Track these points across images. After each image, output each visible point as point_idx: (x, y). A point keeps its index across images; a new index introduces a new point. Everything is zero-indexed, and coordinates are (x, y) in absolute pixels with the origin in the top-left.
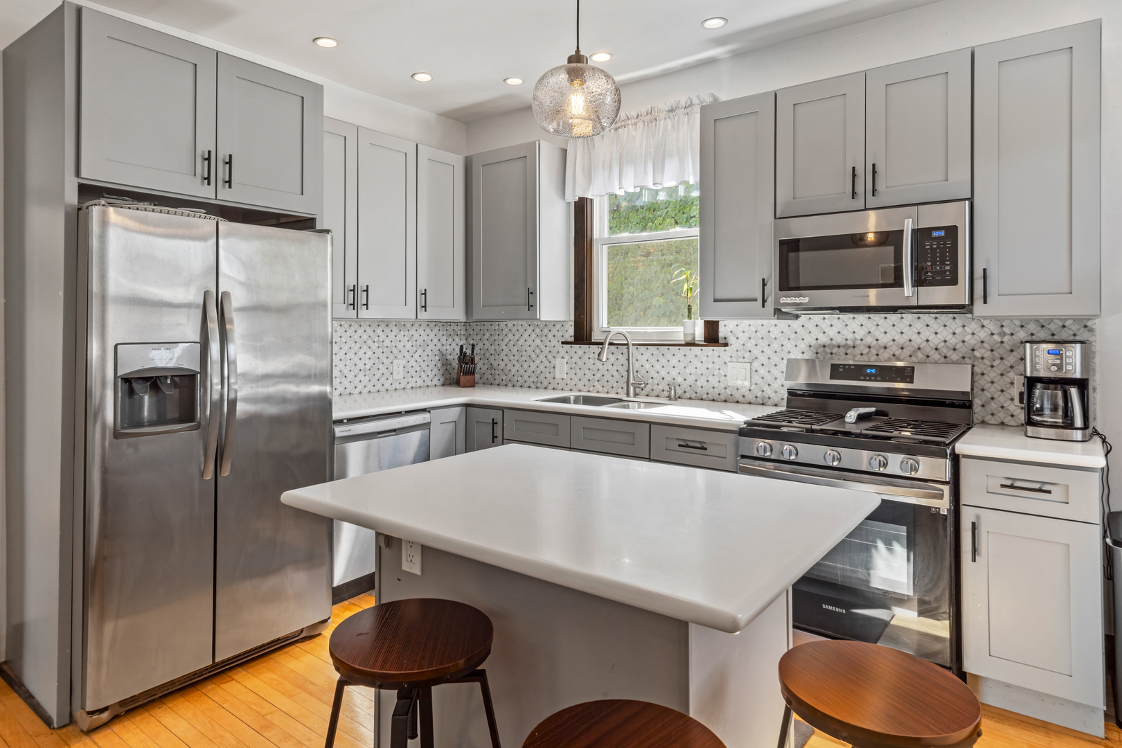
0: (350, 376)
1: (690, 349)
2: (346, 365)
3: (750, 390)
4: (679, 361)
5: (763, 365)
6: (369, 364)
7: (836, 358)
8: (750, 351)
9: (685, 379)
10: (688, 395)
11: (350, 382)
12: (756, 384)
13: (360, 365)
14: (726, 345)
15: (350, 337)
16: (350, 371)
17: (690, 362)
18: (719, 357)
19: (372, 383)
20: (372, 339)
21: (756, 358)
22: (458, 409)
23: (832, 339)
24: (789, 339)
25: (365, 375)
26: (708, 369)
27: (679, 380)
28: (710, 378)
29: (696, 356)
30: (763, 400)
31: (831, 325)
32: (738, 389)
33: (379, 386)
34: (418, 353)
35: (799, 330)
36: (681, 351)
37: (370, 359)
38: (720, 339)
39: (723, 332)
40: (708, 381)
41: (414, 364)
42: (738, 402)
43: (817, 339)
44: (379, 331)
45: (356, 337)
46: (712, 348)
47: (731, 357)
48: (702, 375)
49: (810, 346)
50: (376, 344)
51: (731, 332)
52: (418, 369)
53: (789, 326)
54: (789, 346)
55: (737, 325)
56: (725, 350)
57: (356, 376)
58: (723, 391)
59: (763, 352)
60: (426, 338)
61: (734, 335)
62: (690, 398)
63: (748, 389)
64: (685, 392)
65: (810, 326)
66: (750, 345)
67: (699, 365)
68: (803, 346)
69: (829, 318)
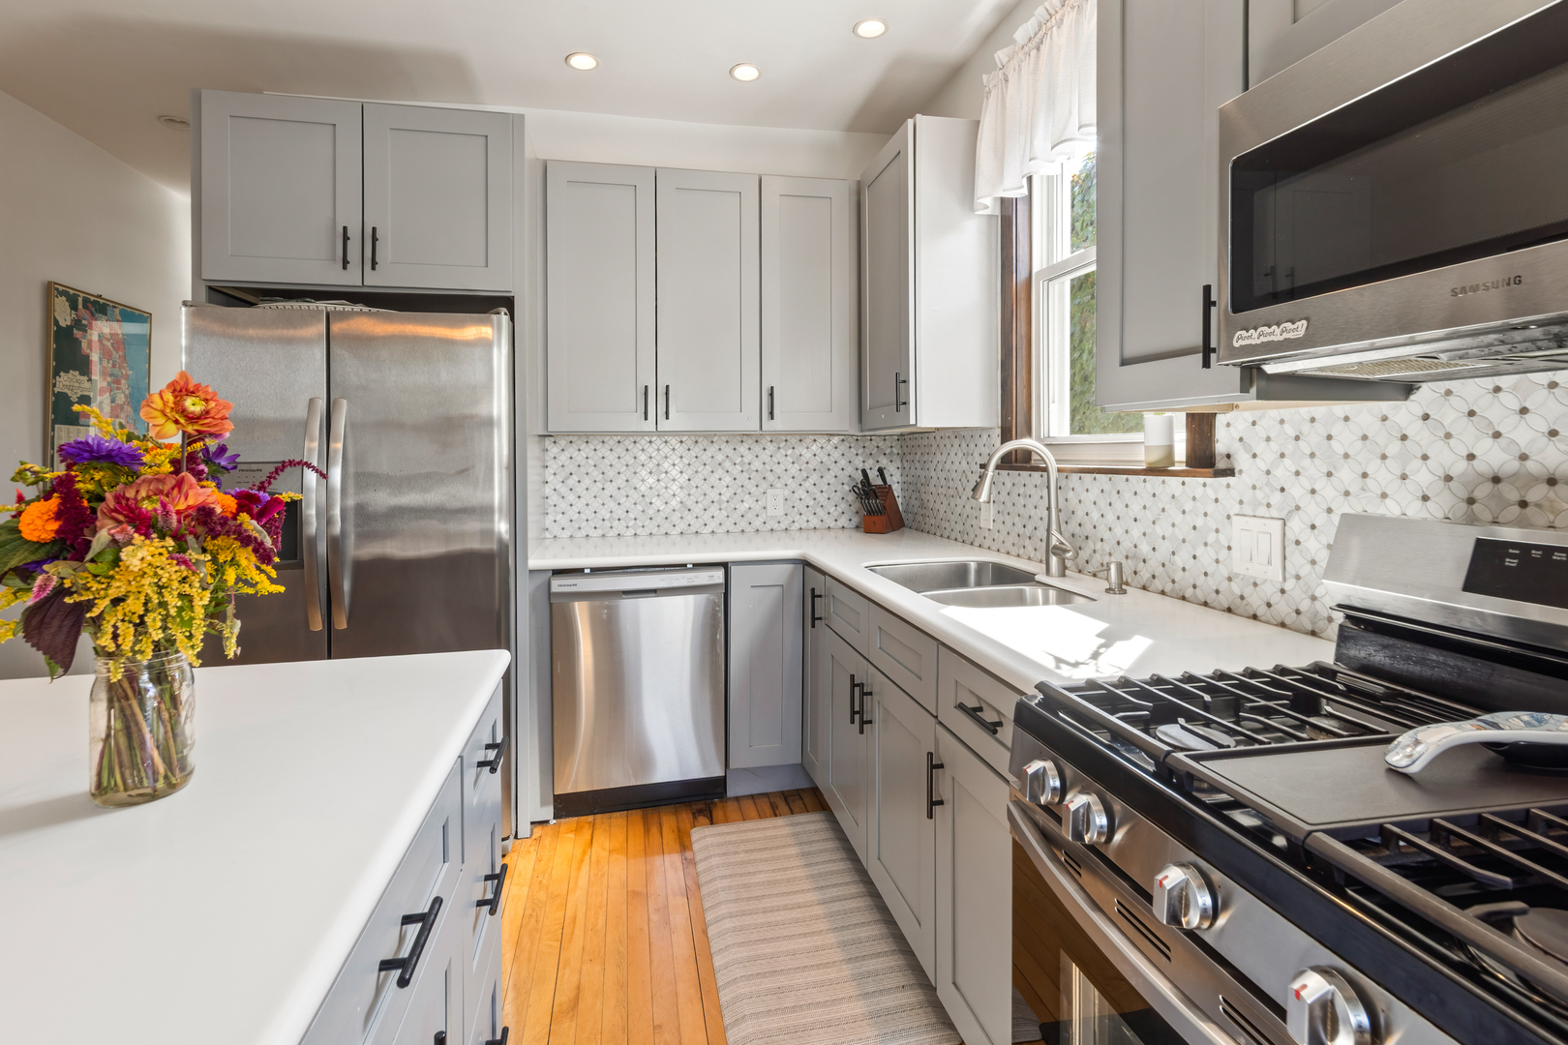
0: (697, 509)
1: (1164, 482)
2: (689, 495)
3: (1283, 591)
4: (1145, 507)
5: (1313, 527)
6: (727, 494)
7: (1541, 519)
8: (1282, 490)
9: (1154, 549)
10: (1158, 584)
11: (697, 517)
12: (1298, 577)
13: (713, 495)
14: (1229, 472)
15: (697, 457)
16: (697, 502)
17: (1163, 510)
18: (1217, 500)
19: (731, 520)
20: (731, 460)
21: (1298, 508)
22: (790, 567)
23: (1524, 457)
24: (1384, 457)
25: (720, 509)
26: (1194, 528)
27: (1145, 548)
28: (1200, 551)
29: (1173, 497)
30: (1313, 623)
31: (1524, 411)
32: (1255, 584)
33: (743, 524)
34: (811, 481)
35: (1415, 429)
36: (1147, 484)
37: (727, 487)
38: (1218, 458)
39: (1224, 440)
40: (1195, 557)
41: (804, 496)
42: (1255, 617)
43: (1471, 457)
44: (742, 449)
45: (705, 457)
46: (1201, 480)
47: (1241, 502)
48: (1184, 541)
49: (1448, 478)
50: (739, 468)
51: (1241, 439)
52: (811, 503)
53: (1384, 419)
54: (1383, 476)
55: (1254, 423)
56: (1228, 486)
57: (705, 510)
58: (1224, 586)
59: (1313, 492)
60: (825, 459)
61: (1247, 448)
62: (1163, 593)
63: (1279, 587)
64: (1154, 577)
65: (1450, 415)
66: (1283, 473)
67: (1178, 518)
68: (1424, 477)
69: (1515, 388)
